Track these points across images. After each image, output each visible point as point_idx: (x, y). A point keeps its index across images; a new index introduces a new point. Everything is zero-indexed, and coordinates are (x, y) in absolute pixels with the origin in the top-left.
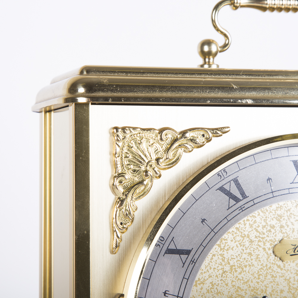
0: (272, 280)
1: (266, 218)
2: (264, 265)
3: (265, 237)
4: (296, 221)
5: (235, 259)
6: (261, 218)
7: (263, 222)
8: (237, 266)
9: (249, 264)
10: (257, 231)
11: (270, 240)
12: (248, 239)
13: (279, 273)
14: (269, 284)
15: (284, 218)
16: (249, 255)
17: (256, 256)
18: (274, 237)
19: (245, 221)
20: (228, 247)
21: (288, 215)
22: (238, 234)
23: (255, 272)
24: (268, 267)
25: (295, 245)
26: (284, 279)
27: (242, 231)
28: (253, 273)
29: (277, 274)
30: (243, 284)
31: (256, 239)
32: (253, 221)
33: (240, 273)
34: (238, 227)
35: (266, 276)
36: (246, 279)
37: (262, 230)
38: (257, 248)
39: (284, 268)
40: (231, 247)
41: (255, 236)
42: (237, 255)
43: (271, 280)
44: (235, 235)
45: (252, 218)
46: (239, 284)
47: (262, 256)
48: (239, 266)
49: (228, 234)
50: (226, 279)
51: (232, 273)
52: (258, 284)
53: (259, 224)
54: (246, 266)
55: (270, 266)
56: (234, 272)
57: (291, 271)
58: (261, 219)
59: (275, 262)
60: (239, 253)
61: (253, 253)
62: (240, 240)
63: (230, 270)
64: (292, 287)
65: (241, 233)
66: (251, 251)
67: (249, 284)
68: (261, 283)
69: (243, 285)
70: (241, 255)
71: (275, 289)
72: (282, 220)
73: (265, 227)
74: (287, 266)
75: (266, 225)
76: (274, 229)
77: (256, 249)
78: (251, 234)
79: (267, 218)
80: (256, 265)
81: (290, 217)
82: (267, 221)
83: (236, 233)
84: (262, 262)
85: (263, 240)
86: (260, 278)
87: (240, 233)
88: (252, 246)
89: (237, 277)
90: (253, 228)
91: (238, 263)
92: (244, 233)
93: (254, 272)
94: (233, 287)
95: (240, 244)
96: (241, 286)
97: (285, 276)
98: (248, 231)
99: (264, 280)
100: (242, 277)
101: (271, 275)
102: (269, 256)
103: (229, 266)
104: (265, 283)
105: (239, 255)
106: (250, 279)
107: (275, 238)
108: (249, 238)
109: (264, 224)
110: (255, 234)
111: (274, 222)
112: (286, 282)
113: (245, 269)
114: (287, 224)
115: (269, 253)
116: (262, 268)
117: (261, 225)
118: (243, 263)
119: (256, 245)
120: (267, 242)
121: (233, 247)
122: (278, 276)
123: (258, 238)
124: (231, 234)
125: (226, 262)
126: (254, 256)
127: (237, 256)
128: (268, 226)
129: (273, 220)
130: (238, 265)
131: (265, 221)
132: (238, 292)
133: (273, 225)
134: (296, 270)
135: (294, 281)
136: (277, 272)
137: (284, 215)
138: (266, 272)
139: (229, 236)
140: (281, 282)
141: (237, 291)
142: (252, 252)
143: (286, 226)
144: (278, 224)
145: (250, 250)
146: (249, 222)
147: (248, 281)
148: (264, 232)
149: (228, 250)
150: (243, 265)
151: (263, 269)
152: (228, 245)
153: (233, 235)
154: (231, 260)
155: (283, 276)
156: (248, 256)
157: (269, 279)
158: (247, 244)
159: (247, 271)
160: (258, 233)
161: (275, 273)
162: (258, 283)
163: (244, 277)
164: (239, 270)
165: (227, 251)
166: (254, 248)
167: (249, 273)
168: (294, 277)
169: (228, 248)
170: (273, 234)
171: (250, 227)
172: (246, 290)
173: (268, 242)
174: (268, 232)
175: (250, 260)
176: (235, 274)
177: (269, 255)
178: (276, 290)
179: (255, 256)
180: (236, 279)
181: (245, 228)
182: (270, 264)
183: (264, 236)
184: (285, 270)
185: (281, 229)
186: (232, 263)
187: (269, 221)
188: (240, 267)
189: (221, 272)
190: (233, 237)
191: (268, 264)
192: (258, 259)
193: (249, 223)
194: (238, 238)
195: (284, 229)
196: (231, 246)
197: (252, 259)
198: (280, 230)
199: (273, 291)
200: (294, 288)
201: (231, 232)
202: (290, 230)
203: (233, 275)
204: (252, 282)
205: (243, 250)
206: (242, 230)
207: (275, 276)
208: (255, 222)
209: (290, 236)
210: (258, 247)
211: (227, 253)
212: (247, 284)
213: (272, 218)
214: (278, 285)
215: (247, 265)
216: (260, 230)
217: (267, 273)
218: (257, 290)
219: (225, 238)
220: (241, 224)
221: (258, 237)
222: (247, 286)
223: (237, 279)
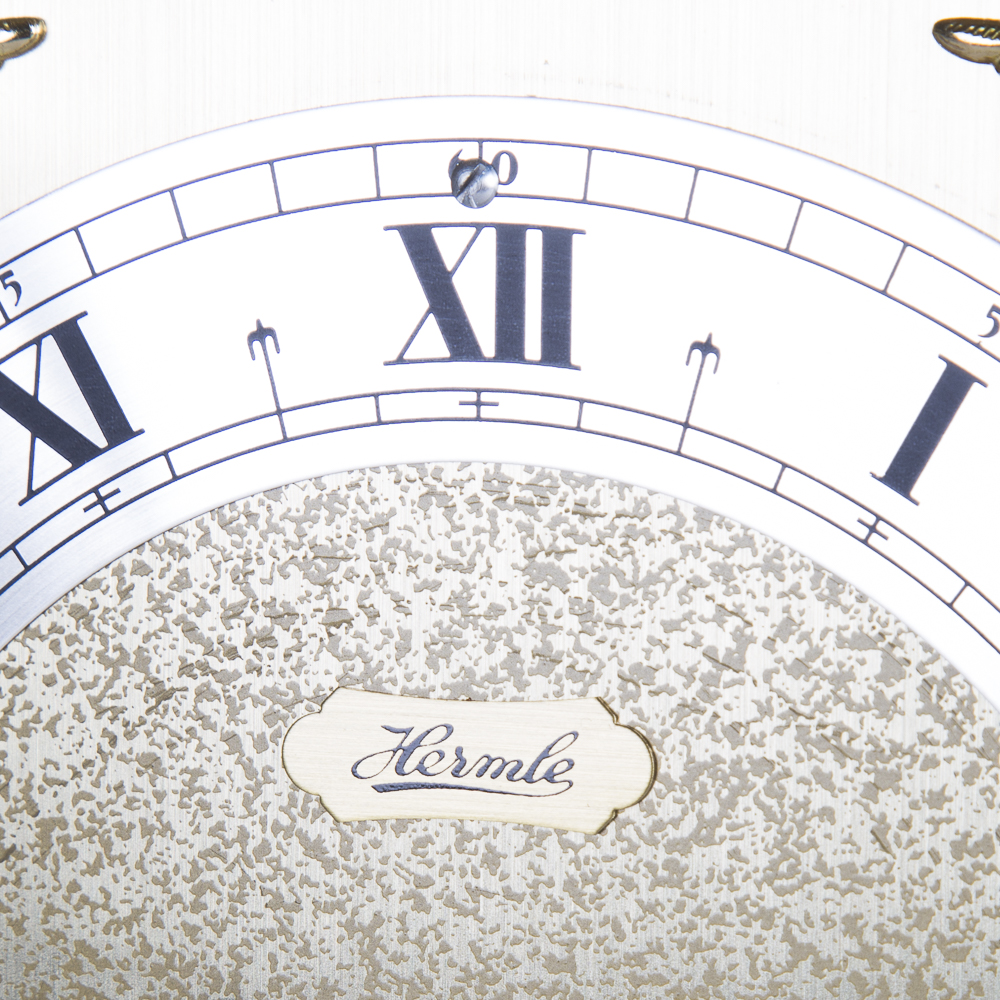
0: (275, 925)
1: (247, 559)
2: (231, 835)
3: (236, 671)
4: (418, 590)
5: (65, 784)
6: (215, 560)
7: (226, 581)
8: (78, 825)
9: (143, 821)
10: (190, 630)
11: (265, 691)
12: (139, 677)
13: (316, 885)
14: (253, 942)
15: (351, 570)
16: (147, 767)
17: (187, 777)
18: (288, 672)
19: (127, 575)
20: (28, 714)
21: (377, 552)
22: (87, 644)
23: (177, 870)
24: (252, 844)
25: (407, 732)
26: (340, 924)
27: (109, 630)
28: (166, 874)
29: (302, 892)
30: (106, 930)
31: (186, 681)
32: (171, 575)
33: (93, 869)
34: (87, 604)
35: (241, 898)
36: (123, 902)
37: (221, 629)
38: (190, 730)
39: (341, 861)
40: (45, 717)
41: (183, 660)
42: (77, 762)
43: (269, 922)
44: (66, 651)
45: (165, 555)
46: (84, 927)
47: (221, 780)
48: (86, 824)
49: (29, 641)
50: (16, 895)
51: (49, 861)
52: (195, 942)
53: (205, 593)
54: (124, 832)
55: (265, 841)
56: (62, 858)
57: (384, 880)
58: (217, 566)
59: (294, 820)
60: (89, 752)
61: (167, 762)
62: (97, 678)
63: (36, 845)
64: (389, 972)
65: (104, 638)
66: (155, 749)
67: (140, 935)
68: (208, 934)
69: (111, 939)
70: (99, 763)
71: (287, 974)
72: (337, 577)
73: (237, 615)
74: (365, 847)
75: (245, 604)
76: (292, 628)
77: (185, 736)
78: (156, 648)
79: (254, 561)
80: (183, 830)
81: (385, 566)
82: (251, 578)
83: (72, 640)
84: (218, 815)
85: (224, 691)
86: (205, 907)
87: (97, 637)
88: (166, 721)
89: (74, 886)
90: (171, 617)
91: (81, 812)
92: (120, 639)
93: (171, 868)
94: (53, 942)
95: (94, 702)
96: (99, 941)
97: (349, 906)
98: (143, 631)
99: (228, 920)
100: (102, 890)
101: (270, 892)
102: (259, 785)
103: (32, 821)
104: (233, 935)
105: (88, 763)
106: (150, 907)
107: (295, 678)
108: (146, 671)
109: (235, 596)
110: (180, 651)
111: (291, 589)
112: (353, 944)
113: (118, 846)
114: (367, 603)
115: (258, 766)
116: (215, 852)
117: (213, 601)
118: (113, 814)
119: (183, 713)
120: (248, 702)
121: (58, 717)
122: (307, 905)
123: (195, 677)
124: (47, 642)
125: (17, 801)
126: (174, 778)
127: (80, 768)
128: (255, 608)
129: (286, 576)
130: (84, 819)
131: (241, 578)
132: (80, 972)
133: (284, 604)
134: (412, 878)
135: (403, 940)
136: (305, 881)
137: (351, 552)
138: (237, 871)
139: (32, 651)
140: (322, 941)
141: (75, 967)
142: (163, 753)
143: (363, 618)
144: (312, 598)
145: (152, 743)
146: (146, 580)
147: (137, 915)
148: (234, 643)
149: (25, 731)
150: (112, 820)
151: (224, 858)
152: (28, 706)
153: (55, 647)
154: (42, 790)
155: (340, 906)
156: (139, 773)
157: (254, 915)
158: (136, 705)
159: (132, 861)
160: (199, 649)
161: (294, 882)
162: (192, 931)
163: (117, 892)
164: (87, 851)
165: (25, 740)
166: (172, 733)
167: (145, 872)
168: (402, 918)
169: (26, 723)
170: (287, 656)
171: (153, 610)
172: (125, 964)
173: (256, 702)
174: (256, 646)
175: (153, 800)
176: (67, 873)
177: (260, 777)
178: (296, 981)
179: (180, 778)
180: (67, 899)
181: (125, 614)
182: (264, 831)
183: (229, 665)
184: (346, 868)
185: (333, 630)
186: (46, 804)
187: (263, 581)
188: (95, 832)
190: (58, 658)
191: (250, 828)
192: (197, 796)
193: (150, 586)
194: (87, 669)
195: (352, 631)
196: (45, 708)
197: (160, 796)
198: (325, 636)
199: (274, 985)
200: (399, 981)
201: (44, 631)
202: (385, 642)
203: (55, 874)
204: (157, 923)
205: (113, 741)
206: (105, 622)
207: (289, 899)
208: (182, 581)
209: (384, 674)
210: (197, 724)
211: (25, 748)
212: (129, 932)
213: (281, 563)
214: (305, 952)
215: (132, 826)
216: (212, 629)
217: (245, 878)
218: (189, 969)
219: (15, 665)
220: (103, 587)
221: (197, 671)
222: (131, 942)
223: (76, 897)
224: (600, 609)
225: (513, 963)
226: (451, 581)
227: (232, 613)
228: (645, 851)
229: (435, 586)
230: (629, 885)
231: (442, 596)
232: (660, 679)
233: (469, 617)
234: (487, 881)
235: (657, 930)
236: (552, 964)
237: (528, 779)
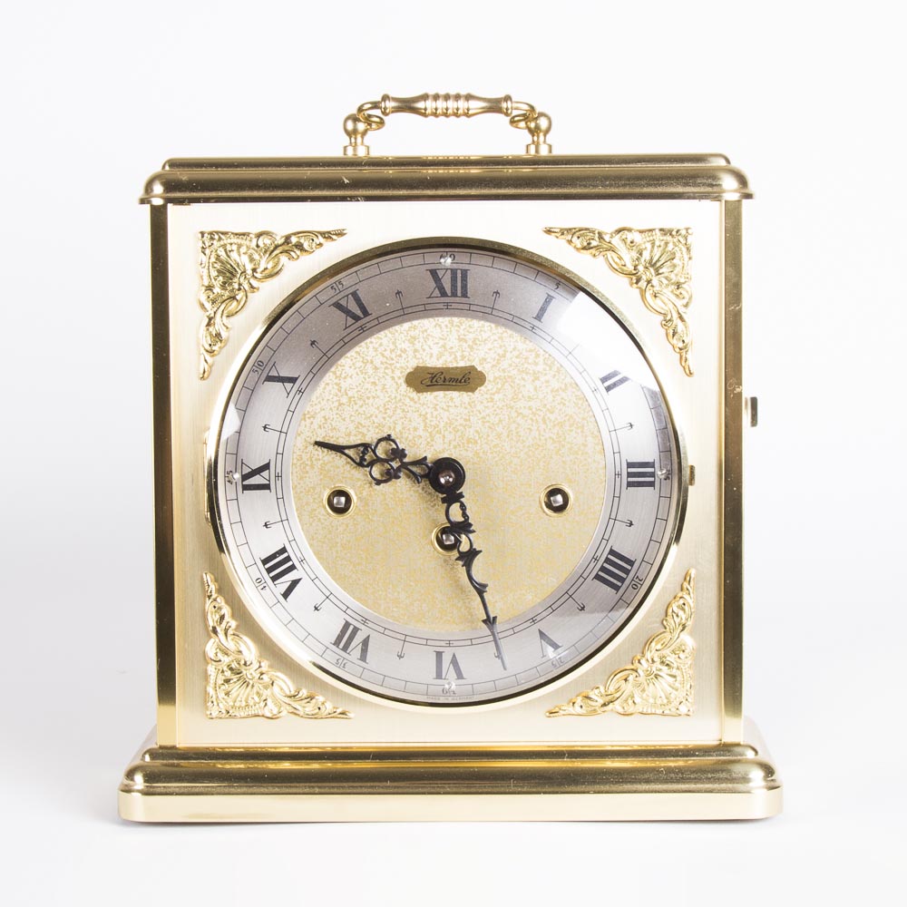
1: (395, 340)
2: (393, 397)
4: (434, 344)
5: (354, 389)
6: (388, 340)
7: (391, 344)
9: (373, 396)
10: (383, 355)
11: (400, 367)
12: (371, 365)
13: (412, 407)
15: (419, 341)
16: (373, 384)
17: (382, 386)
18: (406, 363)
19: (368, 344)
20: (346, 375)
21: (425, 337)
22: (359, 359)
23: (381, 406)
24: (397, 399)
26: (418, 415)
27: (364, 356)
28: (378, 406)
29: (409, 409)
30: (364, 419)
31: (382, 366)
32: (378, 344)
33: (361, 406)
34: (359, 351)
35: (395, 411)
36: (368, 413)
37: (390, 354)
40: (350, 375)
41: (381, 361)
43: (402, 415)
44: (354, 361)
45: (377, 340)
46: (359, 419)
47: (390, 386)
48: (359, 397)
49: (345, 359)
50: (343, 413)
51: (351, 406)
52: (385, 420)
53: (386, 347)
54: (368, 398)
55: (401, 398)
56: (354, 405)
59: (408, 393)
60: (360, 382)
62: (362, 366)
63: (348, 402)
64: (429, 424)
65: (363, 358)
66: (375, 380)
67: (373, 420)
68: (388, 419)
69: (365, 421)
70: (362, 384)
72: (416, 342)
75: (395, 349)
76: (406, 353)
77: (382, 377)
78: (375, 359)
79: (397, 340)
80: (382, 397)
81: (427, 340)
82: (396, 344)
83: (356, 358)
84: (390, 393)
85: (391, 367)
86: (387, 413)
87: (361, 358)
88: (377, 374)
89: (357, 410)
90: (378, 352)
91: (358, 395)
92: (367, 358)
94: (352, 423)
95: (361, 371)
96: (363, 422)
98: (372, 356)
99: (392, 415)
100: (363, 411)
101: (402, 409)
102: (400, 386)
103: (347, 397)
105: (360, 384)
106: (375, 414)
107: (408, 365)
108: (373, 364)
109: (392, 347)
110: (381, 359)
111: (406, 345)
112: (421, 419)
113: (367, 401)
114: (423, 348)
115: (400, 383)
116: (389, 401)
117: (388, 349)
118: (366, 394)
119: (381, 372)
120: (397, 370)
121: (353, 375)
122: (410, 411)
123: (384, 365)
124: (350, 359)
125: (343, 393)
126: (380, 386)
127: (358, 385)
128: (397, 350)
129: (404, 343)
131: (394, 343)
132: (359, 428)
133: (404, 349)
134: (434, 404)
135: (432, 417)
137: (419, 337)
138: (394, 405)
139: (346, 361)
140: (414, 418)
142: (377, 382)
143: (422, 351)
144: (410, 347)
146: (373, 345)
147: (371, 416)
148: (393, 357)
149: (345, 378)
150: (365, 396)
151: (391, 402)
152: (345, 373)
153: (352, 360)
154: (349, 390)
156: (372, 386)
157: (398, 414)
158: (371, 371)
159: (370, 404)
160: (385, 359)
161: (407, 407)
162: (384, 418)
163: (367, 411)
164: (360, 403)
165: (345, 380)
166: (379, 377)
167: (373, 406)
168: (432, 413)
170: (405, 359)
171: (374, 351)
172: (369, 426)
173: (399, 369)
174: (398, 358)
175: (375, 391)
176: (355, 407)
178: (408, 427)
180: (355, 413)
181: (368, 352)
182: (400, 396)
183: (392, 362)
184: (419, 403)
185: (415, 354)
186: (350, 394)
187: (399, 344)
188: (362, 399)
189: (337, 404)
190: (352, 362)
191: (397, 396)
192: (385, 390)
194: (358, 365)
195: (419, 354)
196: (349, 373)
198: (413, 355)
199: (404, 428)
200: (431, 426)
201: (349, 357)
202: (427, 355)
203: (352, 408)
204: (376, 417)
205: (365, 379)
206: (363, 354)
207: (406, 410)
208: (381, 345)
209: (427, 362)
210: (385, 375)
211: (345, 382)
212: (370, 419)
213: (403, 340)
214: (410, 421)
215: (370, 397)
216: (388, 354)
217: (396, 407)
218: (384, 426)
219: (342, 364)
220: (363, 347)
222: (370, 421)
223: (357, 413)
224: (474, 346)
225: (456, 420)
226: (442, 342)
227: (392, 351)
228: (485, 396)
229: (437, 343)
230: (482, 403)
231: (440, 345)
232: (488, 360)
233: (446, 350)
234: (450, 404)
235: (487, 412)
236: (465, 420)
237: (460, 382)
